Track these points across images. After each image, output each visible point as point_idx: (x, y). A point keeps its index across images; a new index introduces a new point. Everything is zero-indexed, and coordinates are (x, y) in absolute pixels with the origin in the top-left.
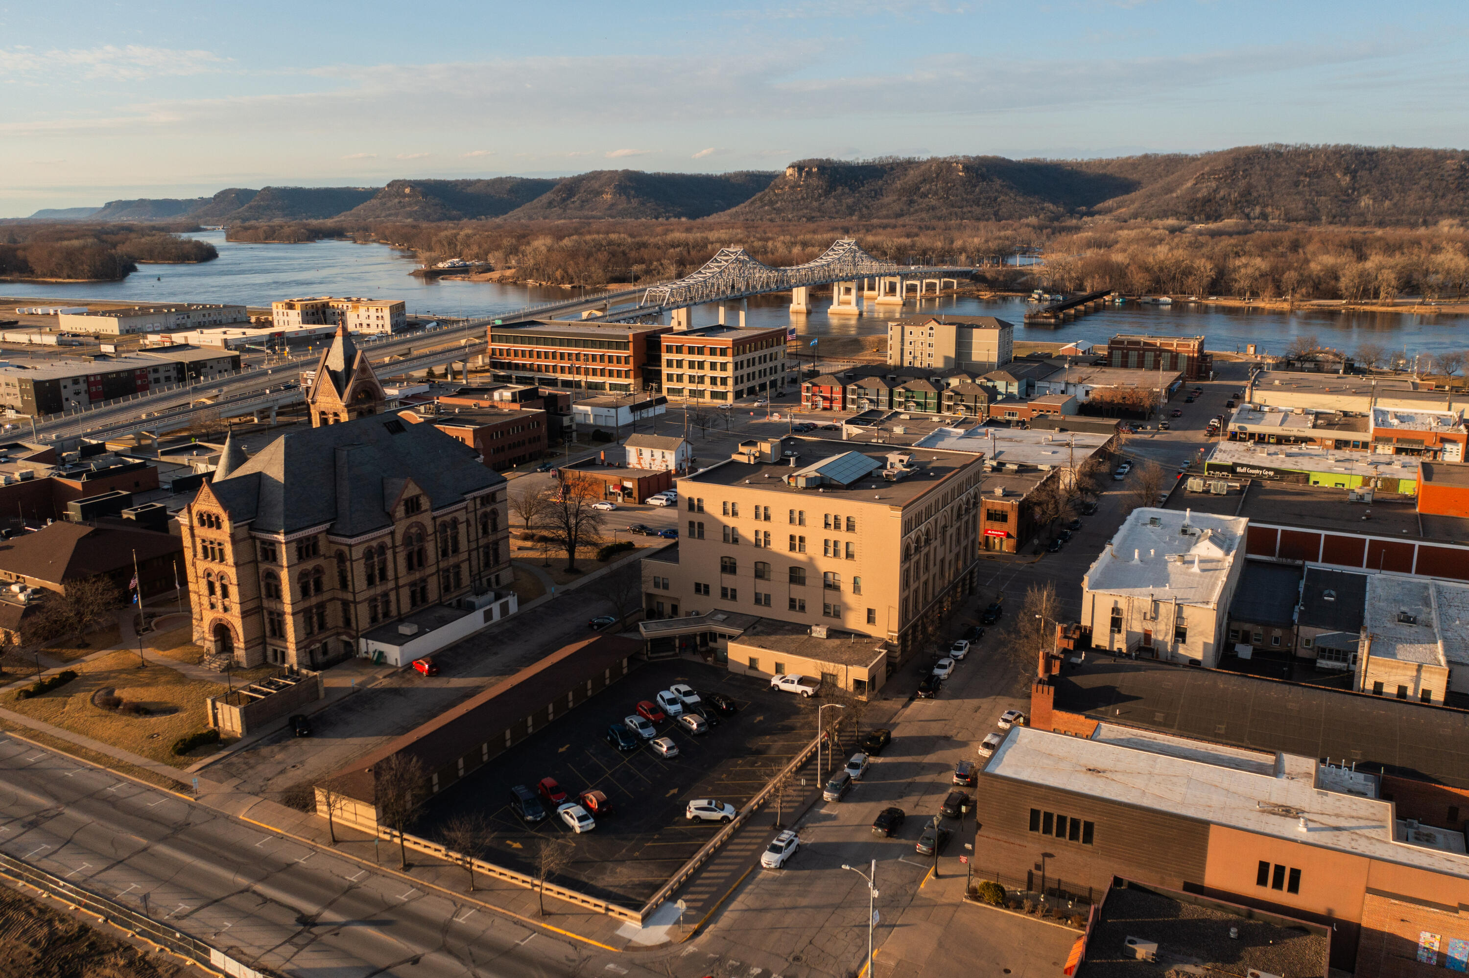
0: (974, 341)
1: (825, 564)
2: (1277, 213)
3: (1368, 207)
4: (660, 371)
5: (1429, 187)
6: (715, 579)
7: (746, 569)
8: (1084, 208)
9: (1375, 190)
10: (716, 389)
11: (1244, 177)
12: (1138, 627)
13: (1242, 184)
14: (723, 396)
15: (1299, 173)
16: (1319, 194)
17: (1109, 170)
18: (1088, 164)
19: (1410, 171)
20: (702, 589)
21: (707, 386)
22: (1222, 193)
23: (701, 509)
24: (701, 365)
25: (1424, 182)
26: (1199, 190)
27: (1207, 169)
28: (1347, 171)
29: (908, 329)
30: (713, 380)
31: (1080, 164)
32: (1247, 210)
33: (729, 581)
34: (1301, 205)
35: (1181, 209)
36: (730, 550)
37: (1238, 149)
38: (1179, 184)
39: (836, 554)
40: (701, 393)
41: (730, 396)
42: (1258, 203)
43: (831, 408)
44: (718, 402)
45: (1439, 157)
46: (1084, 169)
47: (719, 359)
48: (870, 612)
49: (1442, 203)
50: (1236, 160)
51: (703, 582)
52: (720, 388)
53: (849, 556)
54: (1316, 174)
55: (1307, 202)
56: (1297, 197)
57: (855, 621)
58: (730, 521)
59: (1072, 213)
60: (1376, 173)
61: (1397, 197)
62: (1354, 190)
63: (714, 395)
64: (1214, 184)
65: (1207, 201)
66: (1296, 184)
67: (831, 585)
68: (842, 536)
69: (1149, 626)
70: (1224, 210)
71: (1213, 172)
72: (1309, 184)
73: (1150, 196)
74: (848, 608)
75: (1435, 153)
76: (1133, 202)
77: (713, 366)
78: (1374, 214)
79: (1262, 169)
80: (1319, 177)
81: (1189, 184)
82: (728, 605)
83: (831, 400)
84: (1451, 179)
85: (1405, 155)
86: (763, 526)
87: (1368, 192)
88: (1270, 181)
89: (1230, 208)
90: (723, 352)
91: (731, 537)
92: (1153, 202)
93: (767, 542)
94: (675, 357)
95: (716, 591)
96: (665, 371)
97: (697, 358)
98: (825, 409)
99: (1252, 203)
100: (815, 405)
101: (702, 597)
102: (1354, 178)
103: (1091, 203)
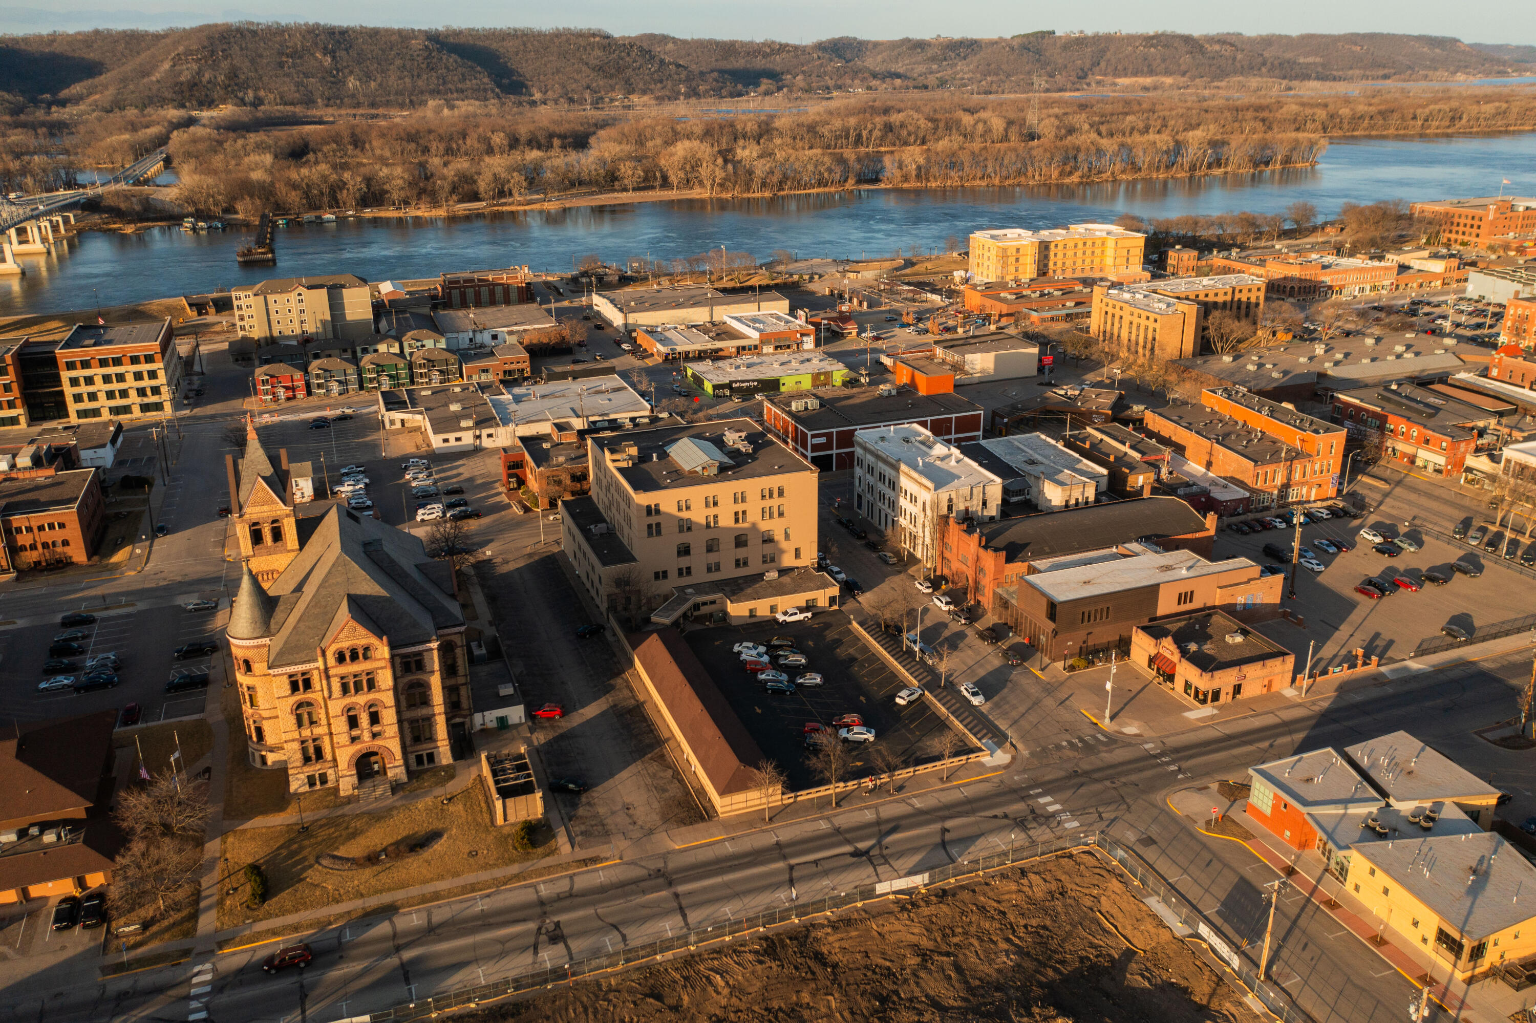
0: (346, 301)
1: (764, 526)
2: (272, 96)
3: (356, 88)
4: (61, 393)
5: (404, 66)
6: (673, 563)
7: (698, 549)
8: (48, 96)
9: (356, 70)
10: (146, 400)
11: (226, 58)
12: (962, 507)
13: (225, 65)
14: (158, 407)
15: (281, 54)
16: (306, 76)
17: (57, 48)
18: (25, 40)
19: (383, 51)
20: (661, 575)
21: (103, 402)
22: (207, 76)
23: (658, 511)
24: (121, 378)
25: (398, 62)
26: (180, 73)
27: (181, 49)
28: (325, 51)
29: (271, 298)
30: (141, 392)
31: (15, 40)
32: (240, 95)
33: (684, 562)
34: (293, 88)
35: (168, 95)
36: (685, 538)
37: (208, 27)
38: (155, 67)
39: (771, 516)
40: (127, 409)
41: (168, 406)
42: (248, 87)
43: (294, 397)
44: (153, 416)
45: (404, 36)
46: (23, 46)
47: (145, 367)
48: (797, 550)
49: (420, 83)
50: (210, 38)
51: (660, 570)
52: (152, 399)
53: (781, 514)
54: (295, 54)
55: (298, 85)
56: (287, 79)
57: (788, 561)
58: (685, 515)
59: (36, 103)
60: (353, 53)
61: (379, 80)
62: (338, 70)
63: (145, 408)
64: (195, 67)
65: (193, 85)
66: (281, 65)
67: (768, 540)
68: (775, 502)
69: (968, 504)
70: (215, 96)
71: (187, 52)
72: (294, 65)
73: (124, 80)
74: (782, 552)
75: (400, 32)
76: (106, 87)
77: (138, 376)
78: (365, 95)
79: (241, 49)
80: (301, 57)
81: (166, 66)
82: (686, 581)
83: (293, 389)
84: (420, 59)
85: (374, 33)
86: (712, 511)
87: (351, 72)
88: (253, 61)
89: (221, 92)
90: (149, 359)
91: (686, 526)
92: (131, 87)
93: (716, 522)
94: (80, 373)
95: (673, 574)
96: (69, 391)
97: (112, 370)
98: (288, 399)
99: (244, 86)
100: (276, 399)
101: (661, 582)
102: (334, 58)
103: (54, 91)
